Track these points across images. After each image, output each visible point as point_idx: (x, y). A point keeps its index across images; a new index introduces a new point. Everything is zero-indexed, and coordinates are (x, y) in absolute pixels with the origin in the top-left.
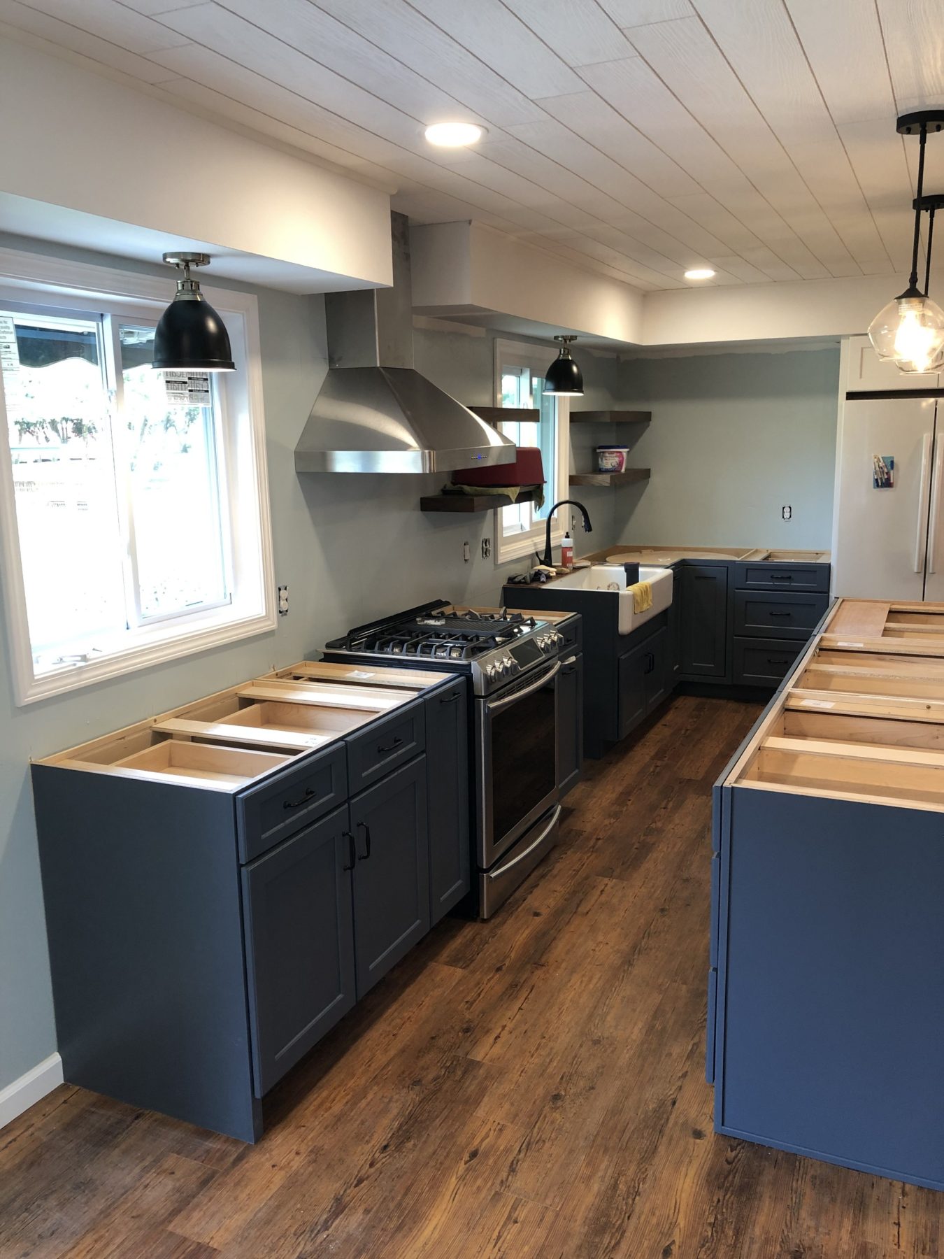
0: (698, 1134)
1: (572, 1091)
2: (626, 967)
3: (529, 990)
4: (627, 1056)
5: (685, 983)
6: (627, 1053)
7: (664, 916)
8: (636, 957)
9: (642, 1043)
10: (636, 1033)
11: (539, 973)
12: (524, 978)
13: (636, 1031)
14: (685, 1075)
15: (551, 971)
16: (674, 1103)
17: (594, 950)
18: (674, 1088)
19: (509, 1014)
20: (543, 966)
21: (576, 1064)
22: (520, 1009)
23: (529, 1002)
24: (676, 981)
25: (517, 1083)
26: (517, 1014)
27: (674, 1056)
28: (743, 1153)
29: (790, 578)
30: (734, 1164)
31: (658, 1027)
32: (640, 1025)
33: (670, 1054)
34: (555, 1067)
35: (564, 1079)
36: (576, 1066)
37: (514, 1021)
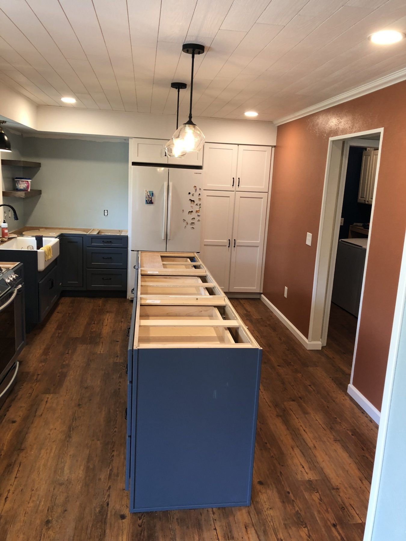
0: (123, 517)
1: (55, 516)
2: (68, 440)
3: (19, 466)
4: (79, 486)
5: (98, 440)
6: (79, 485)
7: (80, 408)
8: (71, 432)
9: (85, 478)
10: (80, 473)
11: (22, 454)
12: (14, 459)
13: (81, 472)
14: (110, 488)
15: (28, 452)
16: (108, 504)
17: (49, 434)
18: (106, 496)
19: (11, 482)
20: (23, 450)
21: (54, 500)
22: (16, 478)
23: (20, 472)
24: (93, 440)
25: (24, 521)
26: (14, 481)
27: (102, 480)
28: (145, 519)
29: (111, 242)
30: (142, 526)
31: (91, 467)
32: (82, 468)
33: (100, 479)
34: (43, 505)
35: (50, 510)
36: (54, 501)
37: (14, 485)
